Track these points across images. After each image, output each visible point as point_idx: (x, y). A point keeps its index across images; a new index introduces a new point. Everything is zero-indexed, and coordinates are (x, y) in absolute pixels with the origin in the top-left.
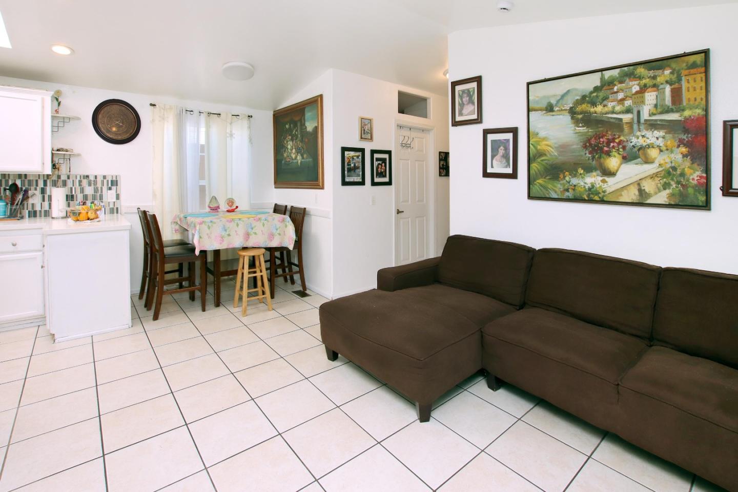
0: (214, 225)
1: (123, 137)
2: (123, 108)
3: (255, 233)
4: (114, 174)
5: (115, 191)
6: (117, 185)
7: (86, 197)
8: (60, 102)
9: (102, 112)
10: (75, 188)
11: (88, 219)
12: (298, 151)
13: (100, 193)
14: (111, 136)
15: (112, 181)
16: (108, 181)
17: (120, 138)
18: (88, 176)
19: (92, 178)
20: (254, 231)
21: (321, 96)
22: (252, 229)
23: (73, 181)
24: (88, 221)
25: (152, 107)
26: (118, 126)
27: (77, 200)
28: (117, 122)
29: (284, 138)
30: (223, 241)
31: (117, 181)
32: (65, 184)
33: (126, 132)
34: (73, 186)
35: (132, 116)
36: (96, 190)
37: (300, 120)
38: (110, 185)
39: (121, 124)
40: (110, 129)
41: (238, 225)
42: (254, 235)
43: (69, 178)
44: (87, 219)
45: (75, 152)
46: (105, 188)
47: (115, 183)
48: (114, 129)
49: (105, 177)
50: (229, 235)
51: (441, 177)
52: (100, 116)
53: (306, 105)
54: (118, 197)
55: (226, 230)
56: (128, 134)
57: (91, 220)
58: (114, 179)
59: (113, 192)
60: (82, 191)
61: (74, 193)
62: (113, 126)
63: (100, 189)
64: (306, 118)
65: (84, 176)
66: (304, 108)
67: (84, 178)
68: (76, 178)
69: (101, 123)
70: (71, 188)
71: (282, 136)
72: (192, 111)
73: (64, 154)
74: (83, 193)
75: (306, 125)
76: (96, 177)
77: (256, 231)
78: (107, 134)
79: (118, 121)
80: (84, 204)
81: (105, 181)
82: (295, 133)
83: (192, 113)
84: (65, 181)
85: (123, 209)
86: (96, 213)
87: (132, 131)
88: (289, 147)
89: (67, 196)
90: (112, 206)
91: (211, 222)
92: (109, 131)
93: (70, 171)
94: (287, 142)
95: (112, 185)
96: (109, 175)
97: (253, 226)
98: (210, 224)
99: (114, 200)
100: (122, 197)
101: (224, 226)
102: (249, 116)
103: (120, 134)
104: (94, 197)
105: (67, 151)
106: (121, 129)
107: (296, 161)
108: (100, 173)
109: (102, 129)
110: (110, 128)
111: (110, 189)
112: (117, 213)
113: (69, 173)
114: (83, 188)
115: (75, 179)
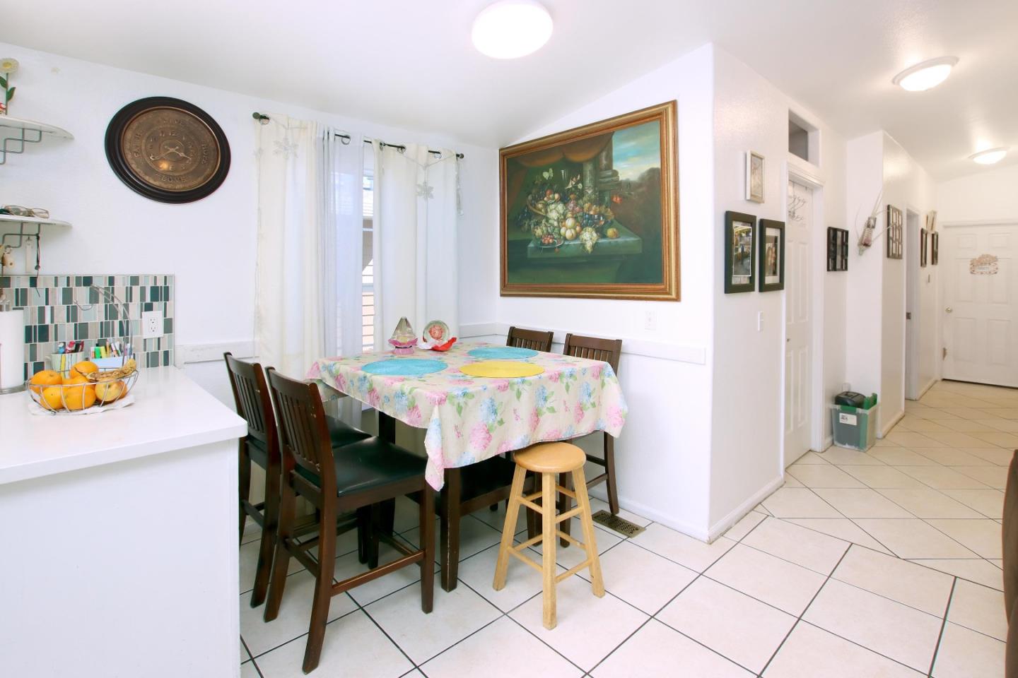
0: (471, 402)
1: (187, 185)
2: (187, 119)
3: (552, 410)
4: (160, 271)
5: (161, 313)
6: (167, 299)
7: (82, 330)
8: (13, 89)
9: (135, 125)
10: (52, 308)
11: (98, 402)
12: (584, 222)
13: (120, 318)
14: (156, 183)
15: (155, 290)
16: (143, 290)
17: (179, 187)
18: (88, 281)
19: (100, 284)
20: (548, 404)
21: (674, 103)
22: (545, 399)
23: (47, 290)
24: (96, 409)
25: (257, 121)
26: (175, 160)
27: (56, 339)
28: (172, 150)
29: (534, 198)
30: (489, 439)
31: (167, 289)
32: (21, 299)
33: (195, 173)
34: (47, 304)
35: (208, 137)
36: (111, 312)
37: (595, 160)
38: (148, 300)
39: (182, 154)
40: (153, 167)
41: (519, 395)
42: (548, 414)
43: (33, 281)
44: (92, 400)
45: (55, 217)
46: (135, 306)
47: (160, 293)
48: (165, 166)
49: (135, 280)
50: (501, 422)
51: (829, 272)
52: (129, 135)
53: (613, 127)
54: (168, 326)
55: (495, 412)
56: (200, 179)
57: (106, 403)
58: (160, 283)
59: (157, 315)
60: (72, 314)
61: (48, 321)
62: (162, 159)
63: (121, 309)
64: (614, 154)
65: (78, 278)
66: (612, 133)
67: (78, 284)
68: (56, 285)
69: (130, 150)
70: (42, 310)
71: (529, 193)
72: (347, 137)
73: (22, 223)
74: (75, 319)
75: (614, 168)
76: (111, 280)
77: (552, 405)
78: (147, 178)
79: (174, 147)
80: (78, 347)
81: (136, 290)
82: (576, 187)
83: (346, 140)
84: (25, 291)
85: (179, 355)
86: (120, 383)
87: (210, 171)
88: (553, 215)
89: (28, 329)
90: (152, 348)
91: (465, 394)
92: (152, 171)
93: (37, 267)
94: (546, 205)
95: (155, 296)
96: (146, 276)
97: (547, 392)
98: (462, 400)
99: (160, 332)
100: (177, 326)
101: (492, 400)
102: (458, 156)
103: (179, 179)
104: (105, 330)
105: (30, 213)
106: (182, 165)
107: (577, 242)
108: (122, 269)
109: (134, 166)
110: (156, 162)
111: (149, 308)
112: (166, 363)
113: (34, 273)
114: (75, 308)
115: (51, 286)
